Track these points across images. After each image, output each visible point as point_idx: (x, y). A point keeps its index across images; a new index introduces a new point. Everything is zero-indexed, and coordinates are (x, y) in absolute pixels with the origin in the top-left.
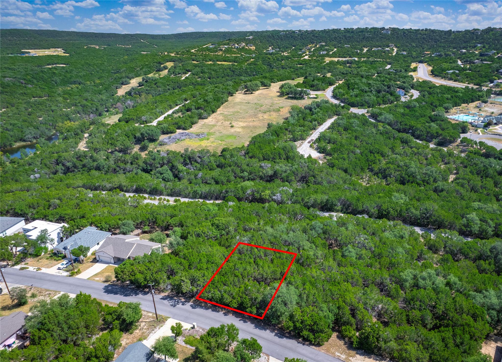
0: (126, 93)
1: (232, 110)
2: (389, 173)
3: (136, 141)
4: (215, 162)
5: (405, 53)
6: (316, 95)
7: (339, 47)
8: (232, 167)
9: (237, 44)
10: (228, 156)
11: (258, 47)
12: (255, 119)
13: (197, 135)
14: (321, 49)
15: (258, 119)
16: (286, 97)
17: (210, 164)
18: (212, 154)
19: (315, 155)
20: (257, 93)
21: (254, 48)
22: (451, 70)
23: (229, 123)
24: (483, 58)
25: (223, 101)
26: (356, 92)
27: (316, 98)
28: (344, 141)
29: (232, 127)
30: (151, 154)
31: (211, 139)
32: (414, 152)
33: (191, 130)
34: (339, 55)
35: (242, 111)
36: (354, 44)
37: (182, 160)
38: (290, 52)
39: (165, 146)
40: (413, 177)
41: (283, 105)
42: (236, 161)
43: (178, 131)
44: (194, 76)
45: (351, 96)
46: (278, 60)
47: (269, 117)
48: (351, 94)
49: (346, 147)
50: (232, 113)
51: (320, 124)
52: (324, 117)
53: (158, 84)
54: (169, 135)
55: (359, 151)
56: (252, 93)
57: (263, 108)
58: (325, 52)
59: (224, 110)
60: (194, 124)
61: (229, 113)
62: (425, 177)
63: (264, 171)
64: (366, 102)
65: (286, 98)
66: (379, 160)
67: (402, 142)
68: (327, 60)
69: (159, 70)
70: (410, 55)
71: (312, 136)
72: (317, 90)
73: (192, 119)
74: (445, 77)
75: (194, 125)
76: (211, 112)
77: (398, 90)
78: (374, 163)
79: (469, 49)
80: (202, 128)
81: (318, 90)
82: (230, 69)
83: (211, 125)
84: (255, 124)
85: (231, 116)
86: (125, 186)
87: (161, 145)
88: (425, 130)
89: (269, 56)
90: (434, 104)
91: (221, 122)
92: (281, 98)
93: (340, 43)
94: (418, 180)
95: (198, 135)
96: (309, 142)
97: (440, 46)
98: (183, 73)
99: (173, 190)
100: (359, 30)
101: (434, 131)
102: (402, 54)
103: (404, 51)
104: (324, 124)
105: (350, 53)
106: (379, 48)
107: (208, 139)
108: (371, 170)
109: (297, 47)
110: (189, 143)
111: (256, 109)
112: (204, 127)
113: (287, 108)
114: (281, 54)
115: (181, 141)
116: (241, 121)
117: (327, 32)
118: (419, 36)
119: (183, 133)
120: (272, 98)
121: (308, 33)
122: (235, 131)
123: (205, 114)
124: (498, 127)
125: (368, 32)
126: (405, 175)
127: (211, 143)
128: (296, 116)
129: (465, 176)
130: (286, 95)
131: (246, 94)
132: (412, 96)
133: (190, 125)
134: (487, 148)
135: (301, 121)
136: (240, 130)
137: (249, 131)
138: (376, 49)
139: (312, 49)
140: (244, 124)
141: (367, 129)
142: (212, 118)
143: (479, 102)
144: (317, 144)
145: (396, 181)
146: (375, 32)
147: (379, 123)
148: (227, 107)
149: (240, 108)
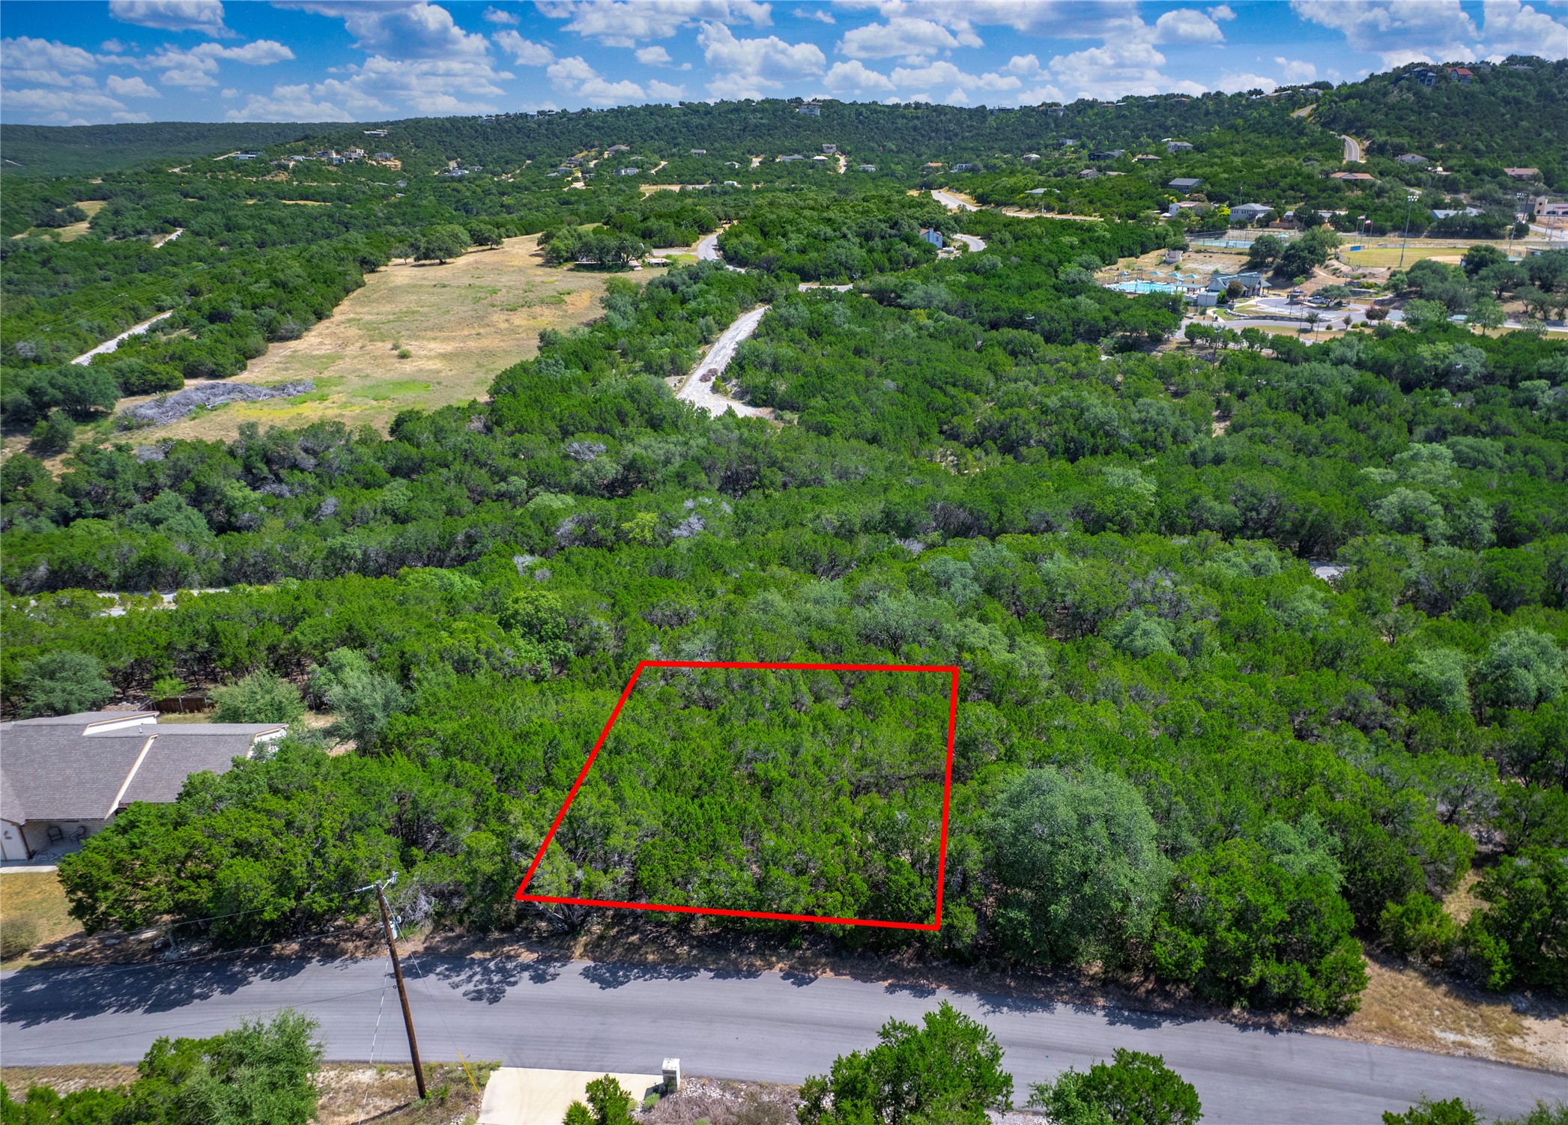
1: (388, 308)
2: (1021, 433)
4: (378, 460)
5: (871, 168)
6: (667, 257)
7: (673, 155)
8: (457, 466)
9: (338, 152)
10: (426, 437)
11: (411, 161)
12: (481, 331)
13: (274, 388)
14: (620, 163)
15: (493, 329)
16: (570, 265)
17: (360, 467)
18: (356, 437)
19: (743, 410)
20: (461, 261)
21: (398, 163)
22: (1036, 187)
23: (390, 346)
24: (1103, 164)
25: (349, 285)
26: (796, 240)
27: (670, 265)
28: (824, 364)
29: (404, 356)
30: (88, 456)
31: (334, 398)
32: (1065, 371)
33: (243, 377)
34: (679, 176)
35: (426, 309)
36: (717, 145)
37: (237, 468)
38: (521, 174)
39: (146, 431)
40: (1107, 434)
41: (571, 286)
42: (466, 446)
43: (187, 382)
45: (787, 251)
46: (487, 192)
47: (532, 322)
48: (785, 246)
49: (839, 376)
50: (391, 317)
51: (723, 326)
52: (726, 304)
54: (157, 396)
55: (892, 385)
56: (442, 263)
57: (499, 297)
58: (633, 171)
59: (359, 309)
60: (252, 357)
61: (383, 318)
62: (1145, 430)
63: (588, 467)
64: (839, 264)
65: (571, 270)
66: (969, 403)
67: (1013, 354)
68: (647, 190)
70: (885, 172)
71: (708, 360)
72: (666, 247)
73: (240, 343)
74: (1028, 206)
75: (253, 361)
76: (313, 317)
77: (923, 231)
78: (955, 414)
79: (1043, 151)
80: (286, 369)
81: (670, 245)
83: (322, 356)
84: (488, 342)
85: (391, 325)
87: (127, 428)
88: (1064, 315)
89: (455, 185)
90: (1044, 261)
91: (359, 344)
92: (553, 270)
93: (676, 145)
94: (1127, 444)
95: (281, 388)
96: (704, 379)
97: (965, 149)
100: (725, 108)
101: (1098, 317)
102: (865, 171)
103: (868, 163)
104: (733, 326)
105: (710, 170)
106: (796, 156)
107: (323, 398)
108: (954, 436)
109: (540, 158)
110: (248, 412)
111: (476, 300)
112: (297, 366)
113: (586, 295)
114: (492, 179)
115: (214, 409)
116: (434, 339)
117: (630, 114)
118: (901, 122)
119: (213, 387)
120: (521, 270)
121: (570, 119)
122: (421, 370)
123: (289, 323)
124: (1253, 301)
125: (755, 111)
126: (1079, 431)
127: (339, 407)
128: (630, 309)
129: (1261, 416)
130: (567, 260)
131: (423, 265)
132: (965, 247)
133: (238, 361)
134: (1276, 343)
135: (654, 321)
136: (437, 365)
137: (470, 366)
138: (788, 159)
139: (592, 164)
140: (449, 347)
141: (884, 327)
142: (320, 334)
143: (1163, 251)
144: (734, 381)
145: (1052, 454)
146: (777, 110)
147: (912, 312)
148: (368, 301)
149: (418, 302)
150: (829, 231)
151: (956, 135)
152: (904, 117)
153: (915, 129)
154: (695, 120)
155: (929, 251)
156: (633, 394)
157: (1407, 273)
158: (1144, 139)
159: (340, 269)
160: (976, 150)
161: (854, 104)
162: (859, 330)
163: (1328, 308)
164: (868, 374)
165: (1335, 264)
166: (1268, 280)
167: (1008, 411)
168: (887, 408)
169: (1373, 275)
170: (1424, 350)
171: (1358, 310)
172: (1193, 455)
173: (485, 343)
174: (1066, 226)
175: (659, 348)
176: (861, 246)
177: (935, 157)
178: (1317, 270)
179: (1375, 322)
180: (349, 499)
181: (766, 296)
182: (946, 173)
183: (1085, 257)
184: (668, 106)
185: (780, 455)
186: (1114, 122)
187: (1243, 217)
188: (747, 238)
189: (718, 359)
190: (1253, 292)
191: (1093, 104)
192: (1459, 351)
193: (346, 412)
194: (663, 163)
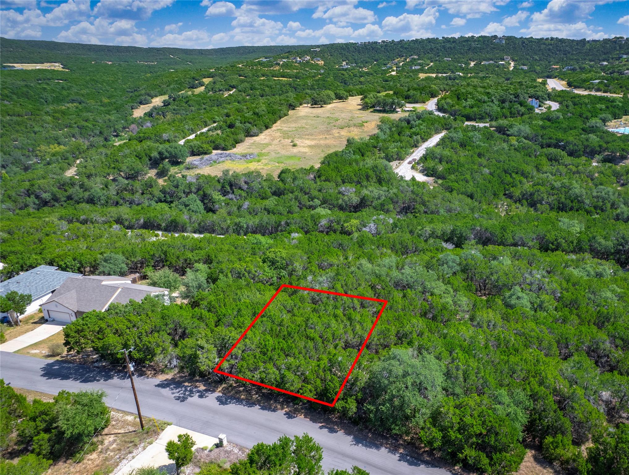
0: (145, 114)
1: (294, 125)
2: (539, 198)
3: (151, 164)
4: (269, 188)
5: (525, 68)
6: (413, 108)
7: (436, 60)
8: (296, 193)
9: (300, 58)
10: (289, 180)
11: (328, 61)
12: (327, 137)
13: (243, 156)
14: (413, 64)
15: (332, 136)
16: (372, 110)
17: (262, 190)
18: (265, 178)
19: (421, 178)
20: (329, 106)
21: (323, 62)
22: (596, 79)
23: (290, 141)
25: (281, 115)
26: (470, 102)
27: (414, 111)
28: (462, 159)
29: (294, 145)
30: (172, 179)
31: (263, 161)
32: (571, 170)
33: (234, 150)
34: (437, 70)
35: (308, 126)
36: (456, 56)
37: (219, 187)
38: (371, 68)
39: (194, 170)
40: (579, 201)
41: (368, 119)
42: (302, 185)
43: (213, 151)
44: (241, 93)
45: (465, 107)
46: (355, 76)
47: (349, 134)
48: (464, 105)
49: (466, 166)
50: (294, 129)
51: (424, 140)
52: (428, 130)
53: (190, 102)
54: (201, 157)
55: (488, 171)
56: (321, 107)
57: (339, 122)
58: (418, 67)
59: (282, 125)
60: (239, 143)
61: (291, 129)
62: (598, 201)
63: (346, 198)
64: (486, 114)
65: (371, 112)
66: (521, 182)
67: (550, 160)
68: (422, 76)
69: (193, 87)
70: (532, 70)
71: (414, 154)
72: (414, 103)
73: (235, 137)
74: (589, 88)
75: (239, 144)
76: (264, 128)
77: (530, 99)
78: (512, 187)
79: (611, 61)
80: (249, 148)
81: (417, 102)
82: (290, 85)
83: (264, 144)
85: (293, 132)
86: (126, 220)
87: (188, 169)
88: (581, 143)
89: (343, 72)
90: (584, 116)
91: (278, 140)
92: (364, 112)
93: (438, 56)
94: (587, 207)
96: (410, 163)
97: (572, 59)
98: (226, 90)
99: (203, 223)
100: (462, 40)
101: (596, 145)
102: (522, 69)
103: (524, 65)
104: (429, 140)
105: (451, 67)
106: (491, 62)
107: (259, 161)
108: (509, 196)
109: (380, 61)
110: (230, 165)
111: (329, 123)
112: (254, 147)
113: (373, 123)
114: (359, 70)
115: (219, 163)
116: (308, 139)
117: (420, 42)
118: (543, 47)
119: (221, 154)
120: (351, 111)
121: (395, 44)
122: (300, 152)
123: (255, 130)
125: (475, 41)
126: (566, 199)
127: (263, 165)
128: (388, 131)
130: (371, 108)
131: (314, 107)
132: (550, 107)
133: (233, 144)
135: (396, 136)
136: (306, 150)
137: (319, 151)
138: (487, 63)
139: (401, 64)
140: (313, 143)
141: (495, 144)
142: (266, 135)
144: (422, 165)
145: (552, 209)
146: (485, 41)
147: (510, 138)
148: (287, 122)
149: (306, 123)
150: (486, 98)
151: (569, 53)
152: (544, 44)
153: (549, 50)
154: (448, 45)
155: (531, 109)
156: (374, 168)
159: (280, 108)
160: (577, 60)
162: (483, 145)
164: (480, 165)
167: (536, 187)
168: (481, 181)
173: (328, 142)
174: (601, 99)
175: (393, 148)
176: (499, 106)
177: (557, 63)
180: (254, 203)
181: (448, 127)
182: (561, 71)
183: (604, 115)
184: (437, 39)
185: (426, 199)
188: (449, 100)
189: (418, 154)
193: (265, 168)
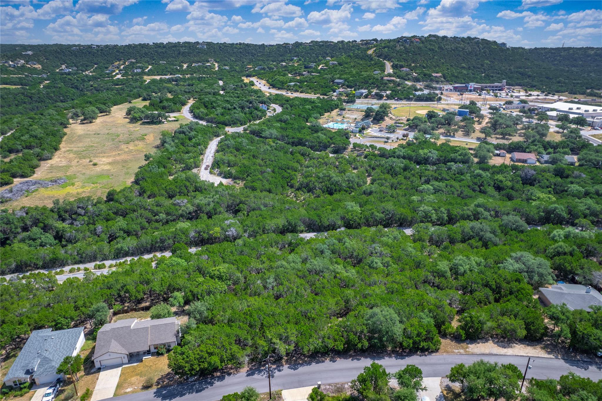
1: (80, 145)
2: (313, 186)
4: (109, 210)
5: (227, 68)
6: (175, 117)
7: (153, 64)
8: (139, 211)
9: (12, 62)
10: (122, 200)
11: (45, 65)
12: (119, 152)
13: (52, 182)
14: (133, 67)
15: (123, 152)
16: (140, 122)
17: (103, 213)
19: (225, 181)
20: (99, 120)
21: (40, 66)
22: (290, 82)
23: (88, 160)
24: (309, 70)
25: (61, 135)
26: (219, 110)
27: (178, 121)
28: (246, 162)
29: (95, 165)
31: (77, 184)
33: (36, 177)
34: (157, 72)
35: (96, 145)
36: (169, 60)
37: (56, 216)
38: (94, 71)
39: (9, 203)
40: (338, 185)
41: (145, 132)
43: (15, 180)
45: (217, 115)
46: (83, 80)
47: (136, 148)
48: (216, 113)
49: (252, 167)
50: (84, 149)
51: (206, 148)
52: (205, 139)
54: (8, 187)
55: (269, 170)
56: (91, 122)
57: (121, 138)
58: (139, 70)
59: (69, 146)
60: (35, 168)
61: (82, 149)
62: (349, 184)
63: (183, 209)
64: (237, 119)
65: (141, 124)
66: (294, 175)
67: (303, 156)
68: (148, 79)
70: (232, 69)
71: (204, 161)
72: (171, 112)
73: (29, 163)
74: (290, 90)
75: (37, 169)
76: (54, 151)
77: (261, 105)
78: (291, 179)
79: (286, 62)
80: (51, 172)
81: (173, 111)
82: (22, 94)
83: (63, 166)
84: (124, 157)
85: (85, 152)
88: (316, 141)
89: (69, 77)
90: (303, 116)
91: (76, 160)
92: (134, 125)
93: (153, 60)
94: (345, 188)
95: (55, 181)
96: (206, 169)
97: (259, 60)
100: (171, 45)
102: (225, 69)
103: (225, 65)
104: (209, 147)
105: (169, 70)
106: (200, 64)
107: (73, 185)
109: (100, 65)
110: (47, 192)
111: (113, 140)
112: (55, 171)
113: (152, 135)
114: (82, 73)
115: (33, 192)
116: (104, 157)
117: (134, 48)
118: (235, 50)
119: (26, 182)
120: (123, 125)
122: (103, 170)
123: (46, 153)
124: (369, 130)
125: (182, 46)
126: (330, 185)
127: (81, 188)
128: (172, 143)
129: (380, 177)
130: (138, 120)
131: (83, 124)
132: (274, 110)
133: (31, 170)
134: (380, 149)
135: (182, 147)
136: (108, 167)
138: (196, 65)
139: (122, 67)
140: (110, 160)
141: (259, 146)
142: (59, 157)
143: (337, 110)
144: (217, 170)
145: (323, 192)
146: (190, 48)
147: (267, 140)
148: (70, 142)
149: (91, 141)
150: (230, 107)
151: (255, 54)
152: (236, 48)
153: (241, 52)
154: (160, 50)
155: (264, 113)
156: (188, 179)
157: (412, 121)
158: (320, 58)
159: (56, 129)
160: (263, 60)
161: (218, 43)
162: (252, 148)
163: (391, 133)
164: (260, 165)
165: (391, 116)
166: (372, 122)
167: (308, 179)
168: (271, 179)
169: (402, 120)
170: (421, 152)
171: (400, 133)
172: (364, 192)
174: (306, 100)
175: (189, 159)
176: (242, 113)
177: (249, 63)
178: (386, 118)
179: (405, 138)
180: (105, 226)
181: (216, 134)
182: (254, 70)
183: (315, 115)
184: (148, 44)
185: (243, 199)
186: (309, 51)
187: (359, 95)
188: (202, 110)
189: (208, 161)
190: (369, 127)
191: (301, 44)
192: (430, 152)
193: (85, 190)
194: (150, 67)
